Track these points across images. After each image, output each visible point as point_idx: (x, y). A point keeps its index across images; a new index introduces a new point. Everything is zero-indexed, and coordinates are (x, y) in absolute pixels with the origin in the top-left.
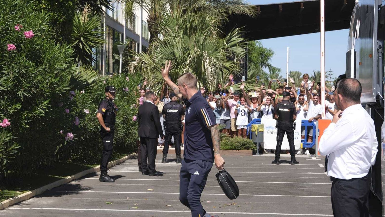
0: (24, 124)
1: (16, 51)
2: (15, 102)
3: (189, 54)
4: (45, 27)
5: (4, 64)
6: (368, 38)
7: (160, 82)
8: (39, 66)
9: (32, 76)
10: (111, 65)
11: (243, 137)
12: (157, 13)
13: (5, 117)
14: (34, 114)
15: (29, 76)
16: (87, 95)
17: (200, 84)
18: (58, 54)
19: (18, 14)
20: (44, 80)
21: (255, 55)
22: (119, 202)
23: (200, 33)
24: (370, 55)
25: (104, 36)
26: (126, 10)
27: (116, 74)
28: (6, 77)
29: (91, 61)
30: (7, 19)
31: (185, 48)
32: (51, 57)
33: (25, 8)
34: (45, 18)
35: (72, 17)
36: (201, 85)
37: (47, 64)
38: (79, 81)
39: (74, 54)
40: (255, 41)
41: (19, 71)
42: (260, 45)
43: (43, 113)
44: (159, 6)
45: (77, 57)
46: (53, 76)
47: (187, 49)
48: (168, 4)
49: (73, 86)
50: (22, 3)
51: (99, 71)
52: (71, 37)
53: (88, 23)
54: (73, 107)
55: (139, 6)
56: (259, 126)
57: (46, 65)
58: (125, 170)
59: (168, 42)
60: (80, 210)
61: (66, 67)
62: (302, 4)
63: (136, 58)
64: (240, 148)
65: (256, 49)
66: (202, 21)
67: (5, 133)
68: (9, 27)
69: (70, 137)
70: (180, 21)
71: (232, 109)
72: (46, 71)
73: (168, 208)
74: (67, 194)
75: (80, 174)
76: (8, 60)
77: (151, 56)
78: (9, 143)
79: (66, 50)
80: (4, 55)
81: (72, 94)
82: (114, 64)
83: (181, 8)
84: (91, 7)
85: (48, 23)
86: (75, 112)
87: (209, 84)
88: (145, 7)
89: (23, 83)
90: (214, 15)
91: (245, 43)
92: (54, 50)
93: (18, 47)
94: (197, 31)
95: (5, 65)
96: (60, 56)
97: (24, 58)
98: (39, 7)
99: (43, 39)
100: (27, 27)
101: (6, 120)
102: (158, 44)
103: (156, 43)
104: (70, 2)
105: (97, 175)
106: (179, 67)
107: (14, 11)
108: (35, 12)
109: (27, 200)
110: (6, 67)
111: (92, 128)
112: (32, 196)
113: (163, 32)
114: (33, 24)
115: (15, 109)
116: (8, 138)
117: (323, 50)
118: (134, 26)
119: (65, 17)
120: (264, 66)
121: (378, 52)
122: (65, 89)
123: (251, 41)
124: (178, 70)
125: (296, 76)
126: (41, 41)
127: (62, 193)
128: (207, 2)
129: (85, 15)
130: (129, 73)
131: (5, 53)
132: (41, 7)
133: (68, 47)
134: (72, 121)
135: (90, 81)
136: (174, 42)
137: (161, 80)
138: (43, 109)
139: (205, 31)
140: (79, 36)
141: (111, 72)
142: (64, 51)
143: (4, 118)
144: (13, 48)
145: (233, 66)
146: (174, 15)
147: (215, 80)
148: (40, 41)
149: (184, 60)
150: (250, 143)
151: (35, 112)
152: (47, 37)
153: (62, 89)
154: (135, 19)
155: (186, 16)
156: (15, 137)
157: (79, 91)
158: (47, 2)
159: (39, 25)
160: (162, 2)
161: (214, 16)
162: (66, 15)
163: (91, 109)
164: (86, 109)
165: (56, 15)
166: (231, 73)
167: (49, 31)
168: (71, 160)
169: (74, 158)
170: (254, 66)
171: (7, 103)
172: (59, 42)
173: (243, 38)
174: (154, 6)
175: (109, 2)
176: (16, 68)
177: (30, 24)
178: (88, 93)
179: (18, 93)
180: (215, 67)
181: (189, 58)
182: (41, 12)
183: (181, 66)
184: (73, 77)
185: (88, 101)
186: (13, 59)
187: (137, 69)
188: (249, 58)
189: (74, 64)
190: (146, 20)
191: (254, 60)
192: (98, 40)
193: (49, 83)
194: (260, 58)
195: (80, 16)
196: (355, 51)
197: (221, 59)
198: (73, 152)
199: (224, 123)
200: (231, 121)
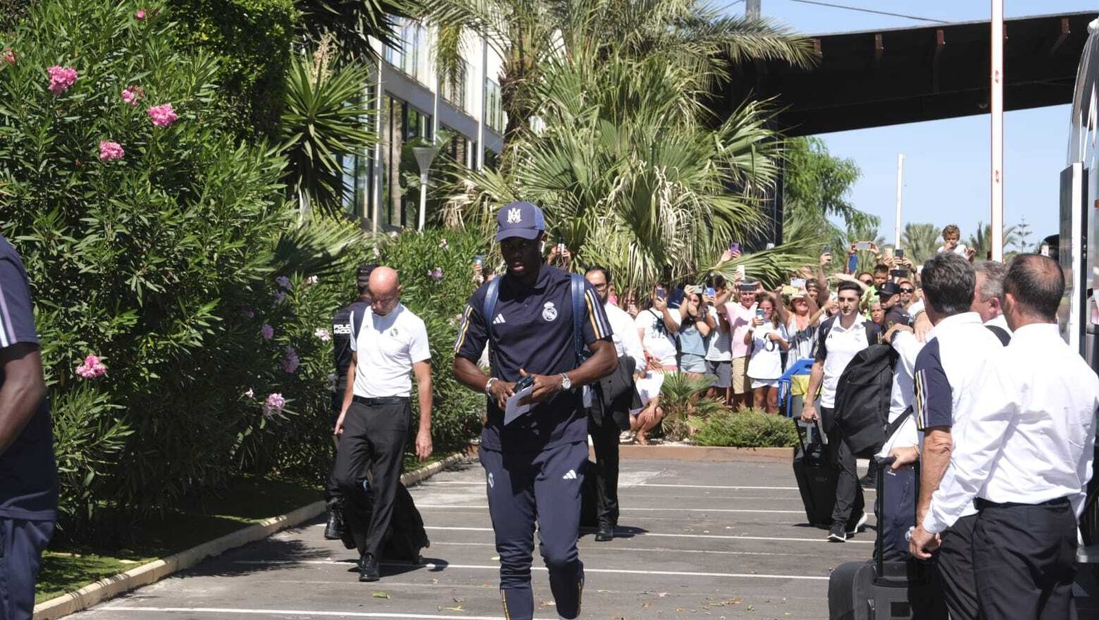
0: (144, 369)
1: (125, 163)
2: (120, 308)
3: (615, 174)
4: (207, 94)
5: (92, 198)
8: (188, 206)
9: (168, 235)
10: (397, 203)
11: (767, 411)
12: (526, 57)
13: (92, 348)
14: (175, 344)
15: (160, 234)
16: (325, 290)
17: (644, 260)
18: (243, 172)
19: (132, 59)
20: (203, 244)
21: (807, 176)
22: (409, 592)
23: (647, 116)
25: (378, 123)
26: (440, 49)
27: (409, 230)
28: (94, 236)
29: (340, 193)
30: (100, 74)
31: (603, 156)
32: (223, 181)
33: (153, 43)
34: (207, 71)
35: (282, 67)
36: (650, 262)
37: (213, 202)
38: (302, 248)
39: (288, 173)
40: (807, 137)
41: (132, 220)
42: (821, 149)
43: (199, 340)
44: (532, 36)
45: (297, 182)
46: (227, 234)
47: (609, 160)
48: (558, 33)
49: (287, 262)
50: (142, 27)
51: (363, 220)
52: (281, 126)
53: (329, 86)
54: (287, 321)
55: (478, 38)
57: (208, 203)
58: (431, 502)
59: (556, 139)
60: (299, 615)
61: (265, 208)
62: (941, 31)
63: (465, 184)
64: (757, 443)
65: (809, 160)
66: (653, 81)
67: (91, 394)
69: (275, 408)
70: (591, 81)
71: (736, 333)
72: (208, 220)
73: (548, 611)
74: (264, 567)
75: (303, 513)
76: (102, 188)
77: (507, 179)
78: (100, 423)
80: (90, 173)
81: (281, 285)
82: (404, 200)
83: (596, 43)
84: (338, 39)
85: (216, 86)
86: (291, 337)
87: (672, 259)
88: (494, 39)
89: (144, 253)
90: (687, 62)
91: (777, 142)
92: (232, 160)
93: (131, 153)
94: (638, 109)
95: (92, 201)
96: (247, 178)
97: (144, 182)
98: (191, 39)
99: (202, 131)
100: (156, 93)
101: (95, 357)
102: (528, 144)
103: (523, 141)
104: (278, 26)
106: (587, 210)
107: (119, 50)
108: (180, 52)
109: (151, 584)
110: (95, 208)
112: (167, 572)
113: (544, 111)
114: (175, 84)
115: (121, 326)
116: (99, 409)
117: (997, 166)
118: (463, 94)
119: (264, 68)
120: (831, 207)
122: (263, 272)
123: (794, 138)
124: (585, 221)
125: (925, 237)
126: (195, 137)
127: (250, 565)
128: (670, 27)
129: (321, 62)
130: (446, 225)
131: (94, 168)
132: (195, 39)
133: (271, 152)
134: (279, 362)
135: (334, 250)
136: (573, 140)
138: (199, 328)
139: (662, 109)
140: (304, 121)
141: (397, 222)
142: (259, 163)
143: (88, 353)
144: (116, 152)
145: (740, 208)
146: (574, 64)
147: (691, 247)
148: (193, 135)
149: (602, 191)
150: (787, 427)
151: (175, 336)
152: (213, 124)
153: (254, 270)
154: (466, 76)
155: (607, 67)
156: (120, 407)
157: (301, 278)
159: (190, 90)
160: (540, 28)
161: (687, 67)
162: (267, 63)
164: (321, 327)
165: (238, 61)
166: (735, 227)
168: (278, 473)
169: (288, 466)
170: (804, 209)
171: (96, 311)
172: (247, 139)
173: (772, 129)
174: (520, 36)
175: (391, 27)
176: (123, 211)
177: (164, 87)
178: (328, 283)
179: (127, 282)
180: (689, 213)
181: (614, 185)
182: (197, 53)
183: (593, 209)
184: (288, 237)
185: (328, 306)
186: (114, 185)
187: (468, 216)
188: (788, 186)
189: (288, 199)
190: (497, 77)
191: (803, 192)
192: (358, 134)
193: (216, 256)
194: (821, 187)
195: (308, 65)
196: (1085, 168)
197: (706, 188)
198: (285, 448)
199: (710, 371)
200: (732, 366)
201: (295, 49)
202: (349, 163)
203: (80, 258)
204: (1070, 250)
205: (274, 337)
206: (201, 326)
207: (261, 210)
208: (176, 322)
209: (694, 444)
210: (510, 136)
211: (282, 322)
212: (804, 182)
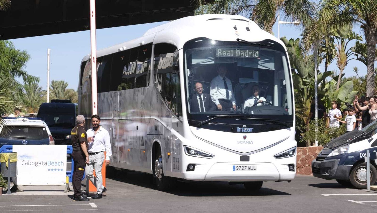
21: (5, 59)
40: (4, 41)
42: (11, 46)
56: (10, 156)
65: (6, 51)
117: (94, 55)
120: (17, 74)
125: (61, 87)
170: (4, 75)
191: (3, 66)
194: (12, 64)
212: (3, 61)
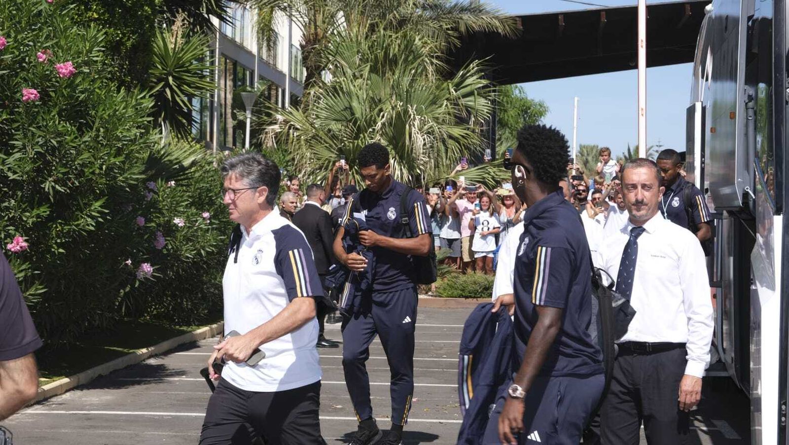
0: (54, 246)
1: (40, 103)
2: (37, 203)
3: (381, 110)
4: (97, 56)
5: (17, 127)
6: (727, 80)
7: (325, 165)
8: (84, 132)
9: (71, 153)
11: (486, 273)
12: (319, 30)
13: (18, 232)
14: (75, 228)
15: (65, 152)
16: (180, 191)
17: (401, 169)
18: (123, 109)
19: (45, 31)
20: (95, 159)
21: (512, 112)
23: (402, 71)
24: (731, 113)
25: (217, 75)
26: (260, 24)
27: (238, 149)
28: (19, 154)
29: (190, 124)
30: (22, 41)
31: (373, 98)
32: (109, 115)
33: (59, 19)
34: (97, 39)
35: (150, 36)
36: (405, 171)
37: (102, 130)
38: (164, 162)
39: (154, 110)
40: (513, 86)
41: (46, 142)
42: (522, 94)
43: (92, 225)
44: (323, 16)
45: (160, 116)
46: (112, 152)
47: (377, 101)
48: (341, 13)
49: (154, 171)
50: (52, 8)
51: (206, 143)
52: (149, 77)
53: (182, 50)
54: (155, 213)
55: (286, 17)
57: (98, 130)
59: (339, 86)
61: (138, 134)
62: (604, 13)
63: (277, 118)
64: (479, 296)
65: (514, 101)
66: (406, 47)
67: (16, 264)
68: (26, 56)
69: (146, 273)
70: (365, 46)
71: (464, 218)
72: (98, 142)
73: (336, 412)
74: (139, 383)
75: (165, 345)
76: (24, 121)
77: (306, 114)
78: (24, 284)
79: (138, 101)
80: (16, 110)
81: (150, 188)
82: (235, 128)
83: (367, 20)
84: (189, 17)
85: (103, 49)
86: (157, 224)
87: (420, 169)
88: (296, 18)
90: (431, 34)
91: (492, 89)
92: (115, 101)
93: (44, 96)
94: (396, 66)
95: (17, 129)
96: (125, 113)
97: (54, 116)
98: (86, 17)
99: (94, 81)
100: (61, 55)
101: (20, 238)
102: (321, 90)
103: (317, 88)
104: (147, 8)
105: (199, 347)
106: (361, 135)
107: (35, 25)
108: (78, 26)
109: (60, 394)
110: (19, 135)
111: (191, 255)
112: (71, 387)
113: (331, 67)
114: (74, 49)
115: (38, 216)
116: (22, 274)
117: (642, 104)
118: (275, 57)
119: (137, 37)
121: (747, 109)
122: (137, 178)
123: (503, 86)
124: (360, 142)
125: (593, 154)
126: (90, 85)
127: (129, 381)
128: (418, 10)
129: (177, 33)
130: (264, 147)
131: (18, 107)
132: (89, 17)
133: (142, 95)
134: (149, 241)
135: (186, 163)
136: (352, 87)
137: (325, 161)
138: (93, 217)
139: (413, 66)
140: (165, 74)
141: (230, 145)
142: (134, 102)
143: (15, 235)
144: (34, 95)
145: (466, 134)
146: (352, 35)
147: (432, 161)
148: (87, 84)
149: (372, 122)
151: (75, 223)
152: (101, 76)
153: (131, 177)
154: (277, 42)
155: (375, 36)
156: (37, 272)
157: (163, 183)
158: (102, 7)
159: (85, 52)
160: (329, 10)
161: (430, 37)
162: (139, 33)
163: (188, 217)
164: (178, 216)
165: (119, 32)
166: (463, 147)
167: (104, 64)
168: (148, 317)
169: (155, 312)
170: (510, 135)
171: (21, 206)
172: (125, 86)
173: (488, 79)
174: (315, 16)
175: (225, 9)
176: (39, 136)
177: (67, 50)
178: (182, 185)
179: (43, 186)
180: (432, 137)
181: (380, 118)
182: (90, 27)
183: (366, 135)
184: (154, 154)
185: (183, 202)
186: (33, 119)
187: (279, 140)
188: (499, 119)
189: (154, 128)
190: (299, 43)
191: (509, 123)
192: (202, 83)
193: (104, 167)
194: (522, 120)
195: (168, 35)
196: (704, 105)
197: (443, 120)
198: (153, 300)
199: (447, 246)
200: (461, 243)
201: (158, 24)
202: (196, 102)
203: (9, 169)
204: (693, 163)
205: (145, 223)
206: (94, 216)
207: (135, 135)
208: (77, 213)
209: (435, 296)
210: (308, 84)
211: (151, 213)
212: (510, 116)
